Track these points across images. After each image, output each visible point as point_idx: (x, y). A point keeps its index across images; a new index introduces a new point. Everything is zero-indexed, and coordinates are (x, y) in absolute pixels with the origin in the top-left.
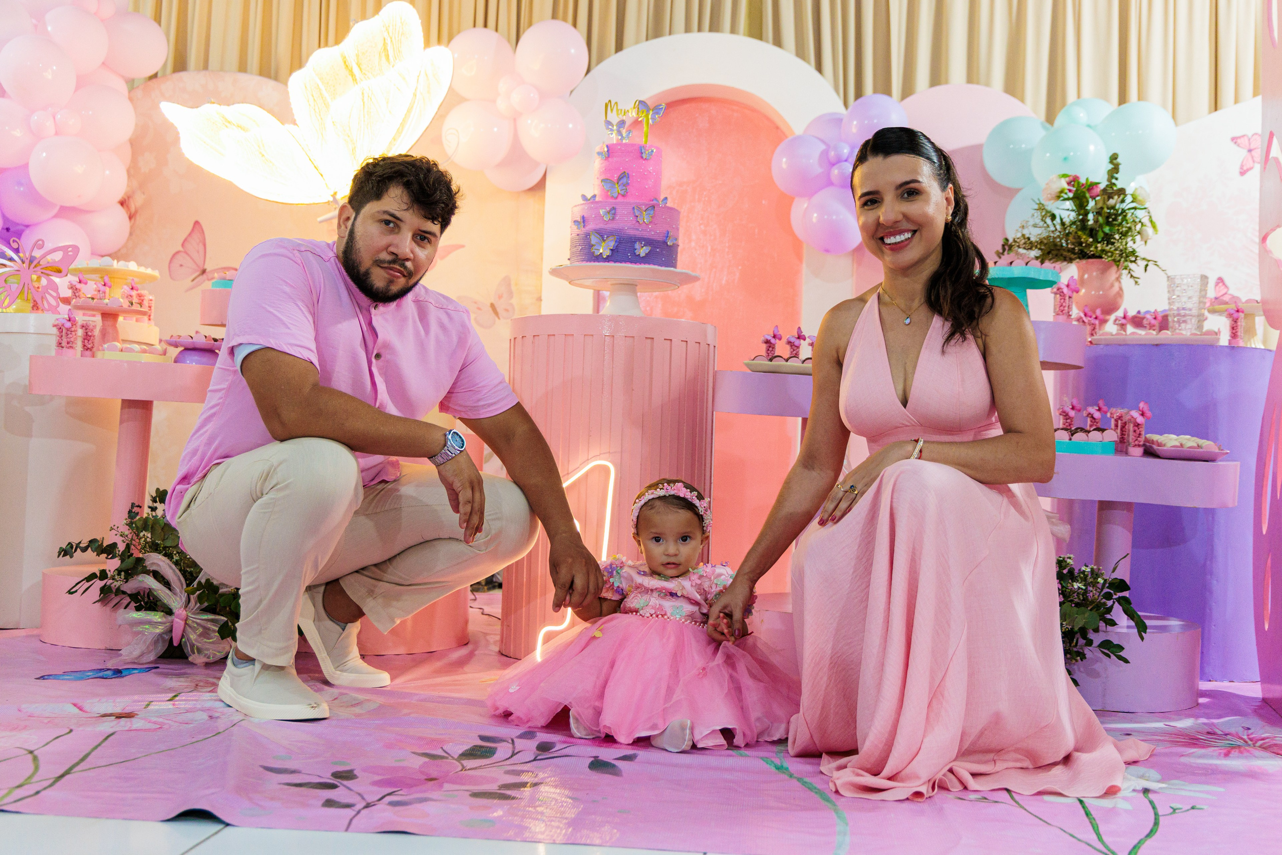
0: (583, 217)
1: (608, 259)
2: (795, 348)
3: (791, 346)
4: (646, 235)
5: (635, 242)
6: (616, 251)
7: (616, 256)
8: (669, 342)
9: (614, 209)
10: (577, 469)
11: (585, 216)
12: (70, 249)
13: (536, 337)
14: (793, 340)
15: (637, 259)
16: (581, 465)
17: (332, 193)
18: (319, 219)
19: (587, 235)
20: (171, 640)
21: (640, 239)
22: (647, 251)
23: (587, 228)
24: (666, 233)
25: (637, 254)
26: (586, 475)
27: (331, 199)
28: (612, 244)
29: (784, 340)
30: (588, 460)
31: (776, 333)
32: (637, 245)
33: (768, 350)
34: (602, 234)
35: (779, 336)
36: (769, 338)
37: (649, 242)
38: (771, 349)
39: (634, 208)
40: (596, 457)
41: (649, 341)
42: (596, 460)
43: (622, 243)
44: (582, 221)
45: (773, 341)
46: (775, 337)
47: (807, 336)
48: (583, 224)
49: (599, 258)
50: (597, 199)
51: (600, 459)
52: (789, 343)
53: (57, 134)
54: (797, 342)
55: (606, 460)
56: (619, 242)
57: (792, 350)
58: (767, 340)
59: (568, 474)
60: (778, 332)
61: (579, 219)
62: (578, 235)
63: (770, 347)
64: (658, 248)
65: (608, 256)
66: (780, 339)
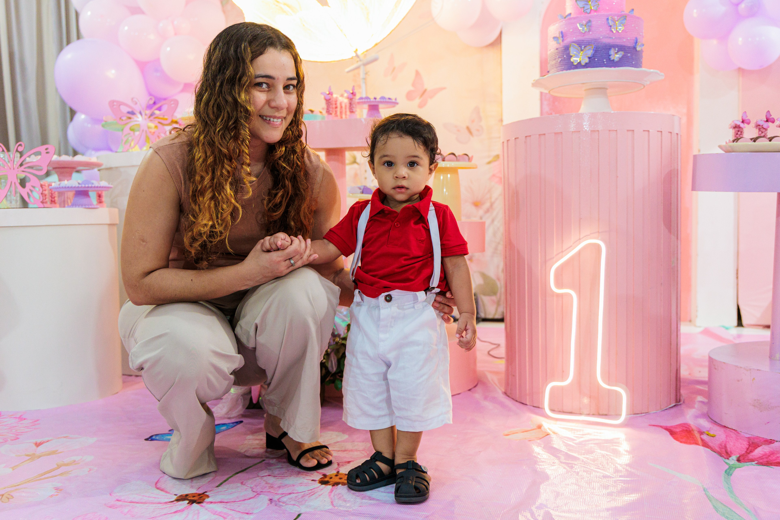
0: (562, 33)
1: (586, 66)
2: (764, 130)
3: (759, 129)
4: (618, 42)
5: (610, 49)
6: (593, 58)
7: (592, 63)
8: (647, 133)
9: (590, 21)
10: (570, 248)
11: (563, 31)
12: (172, 102)
13: (527, 138)
14: (761, 123)
15: (612, 64)
16: (574, 243)
17: (355, 50)
18: (347, 70)
19: (567, 48)
20: (251, 399)
21: (614, 46)
22: (621, 56)
23: (565, 42)
24: (635, 39)
25: (612, 59)
26: (579, 253)
27: (354, 55)
28: (590, 53)
29: (752, 124)
30: (580, 240)
31: (745, 118)
32: (612, 52)
33: (737, 134)
34: (581, 45)
35: (748, 121)
36: (739, 123)
37: (621, 48)
38: (739, 133)
39: (608, 19)
40: (587, 237)
41: (630, 133)
42: (588, 239)
43: (598, 51)
44: (561, 35)
45: (742, 125)
46: (743, 122)
47: (775, 119)
48: (562, 39)
49: (579, 66)
50: (572, 16)
51: (591, 238)
52: (758, 126)
53: (176, 34)
54: (765, 125)
55: (597, 238)
56: (596, 51)
57: (760, 132)
58: (736, 125)
59: (562, 252)
60: (747, 117)
61: (557, 35)
62: (557, 49)
63: (739, 131)
64: (629, 53)
65: (586, 64)
66: (748, 123)
